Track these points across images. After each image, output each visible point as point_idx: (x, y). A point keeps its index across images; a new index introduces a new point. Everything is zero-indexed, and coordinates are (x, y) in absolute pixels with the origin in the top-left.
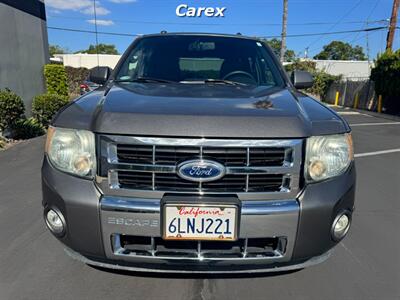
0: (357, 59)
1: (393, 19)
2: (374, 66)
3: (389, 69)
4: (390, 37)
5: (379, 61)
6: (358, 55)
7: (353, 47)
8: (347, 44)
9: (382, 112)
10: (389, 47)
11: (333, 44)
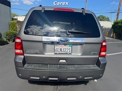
0: (107, 21)
1: (119, 10)
2: (113, 24)
3: (118, 25)
4: (118, 15)
5: (114, 23)
6: (108, 20)
7: (106, 17)
8: (104, 16)
9: (115, 38)
10: (117, 18)
11: (100, 16)
